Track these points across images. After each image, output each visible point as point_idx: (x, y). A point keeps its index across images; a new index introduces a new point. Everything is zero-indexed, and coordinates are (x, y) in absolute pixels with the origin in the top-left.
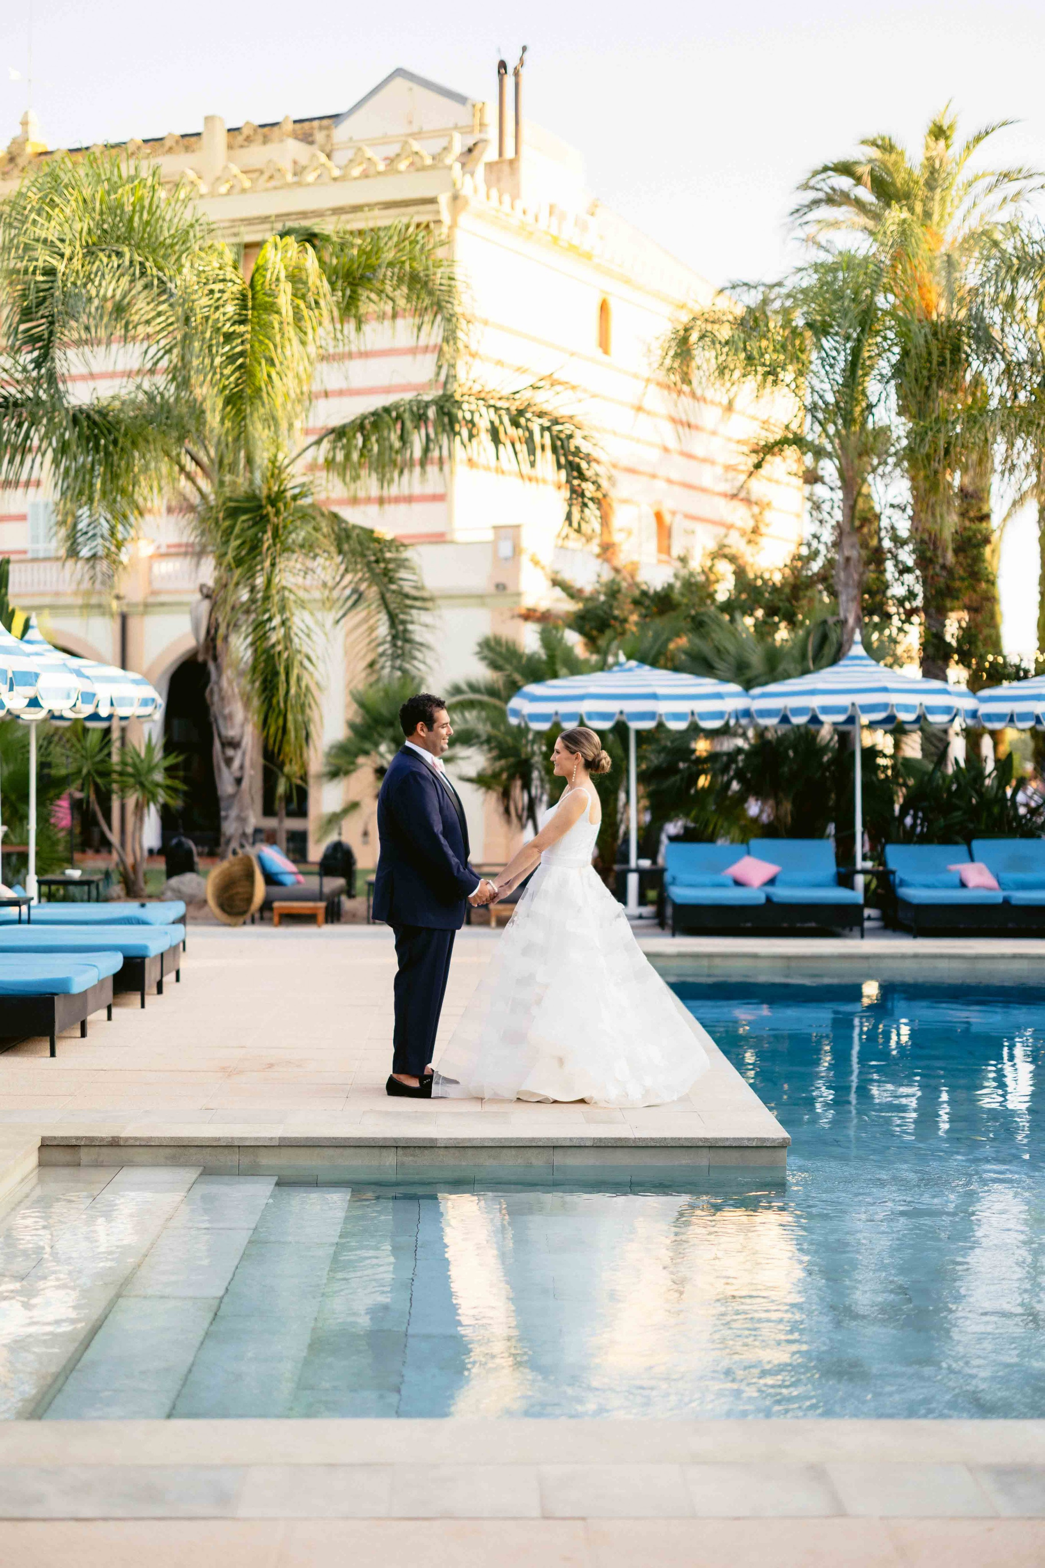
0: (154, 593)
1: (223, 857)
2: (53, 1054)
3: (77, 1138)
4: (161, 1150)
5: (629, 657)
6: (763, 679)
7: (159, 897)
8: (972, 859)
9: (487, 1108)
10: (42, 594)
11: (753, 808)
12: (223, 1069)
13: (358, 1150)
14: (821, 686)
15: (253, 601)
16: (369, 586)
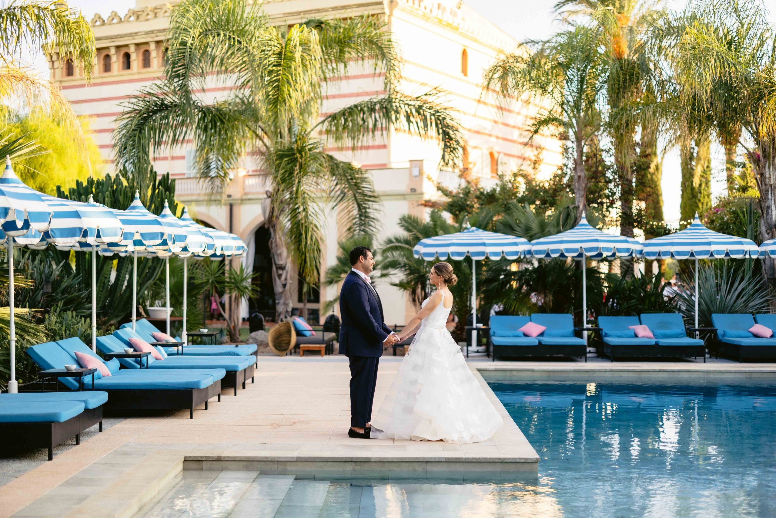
0: (246, 194)
1: (277, 323)
2: (192, 418)
3: (201, 457)
4: (241, 463)
5: (472, 225)
6: (538, 235)
7: (246, 342)
8: (641, 324)
9: (396, 443)
10: (192, 195)
11: (534, 298)
12: (272, 425)
13: (334, 463)
14: (566, 239)
15: (291, 198)
16: (348, 191)
